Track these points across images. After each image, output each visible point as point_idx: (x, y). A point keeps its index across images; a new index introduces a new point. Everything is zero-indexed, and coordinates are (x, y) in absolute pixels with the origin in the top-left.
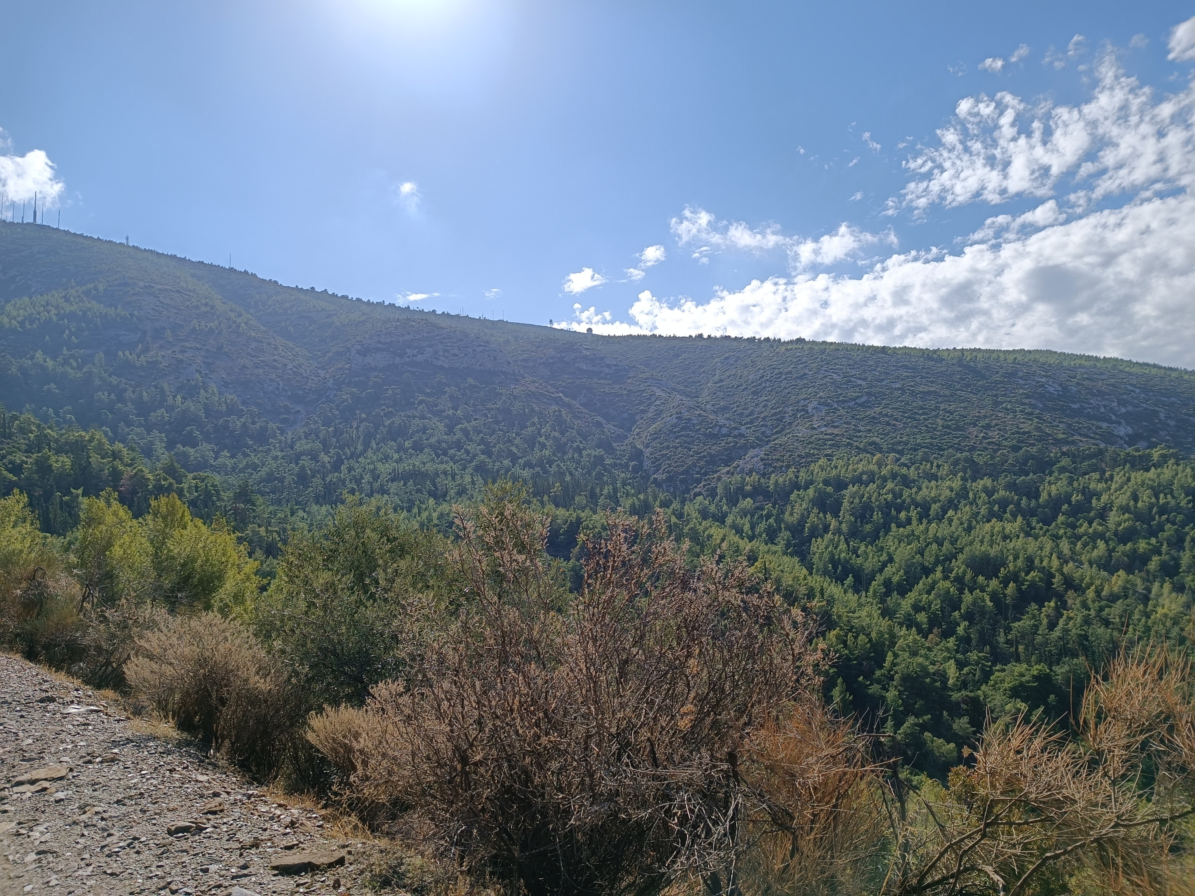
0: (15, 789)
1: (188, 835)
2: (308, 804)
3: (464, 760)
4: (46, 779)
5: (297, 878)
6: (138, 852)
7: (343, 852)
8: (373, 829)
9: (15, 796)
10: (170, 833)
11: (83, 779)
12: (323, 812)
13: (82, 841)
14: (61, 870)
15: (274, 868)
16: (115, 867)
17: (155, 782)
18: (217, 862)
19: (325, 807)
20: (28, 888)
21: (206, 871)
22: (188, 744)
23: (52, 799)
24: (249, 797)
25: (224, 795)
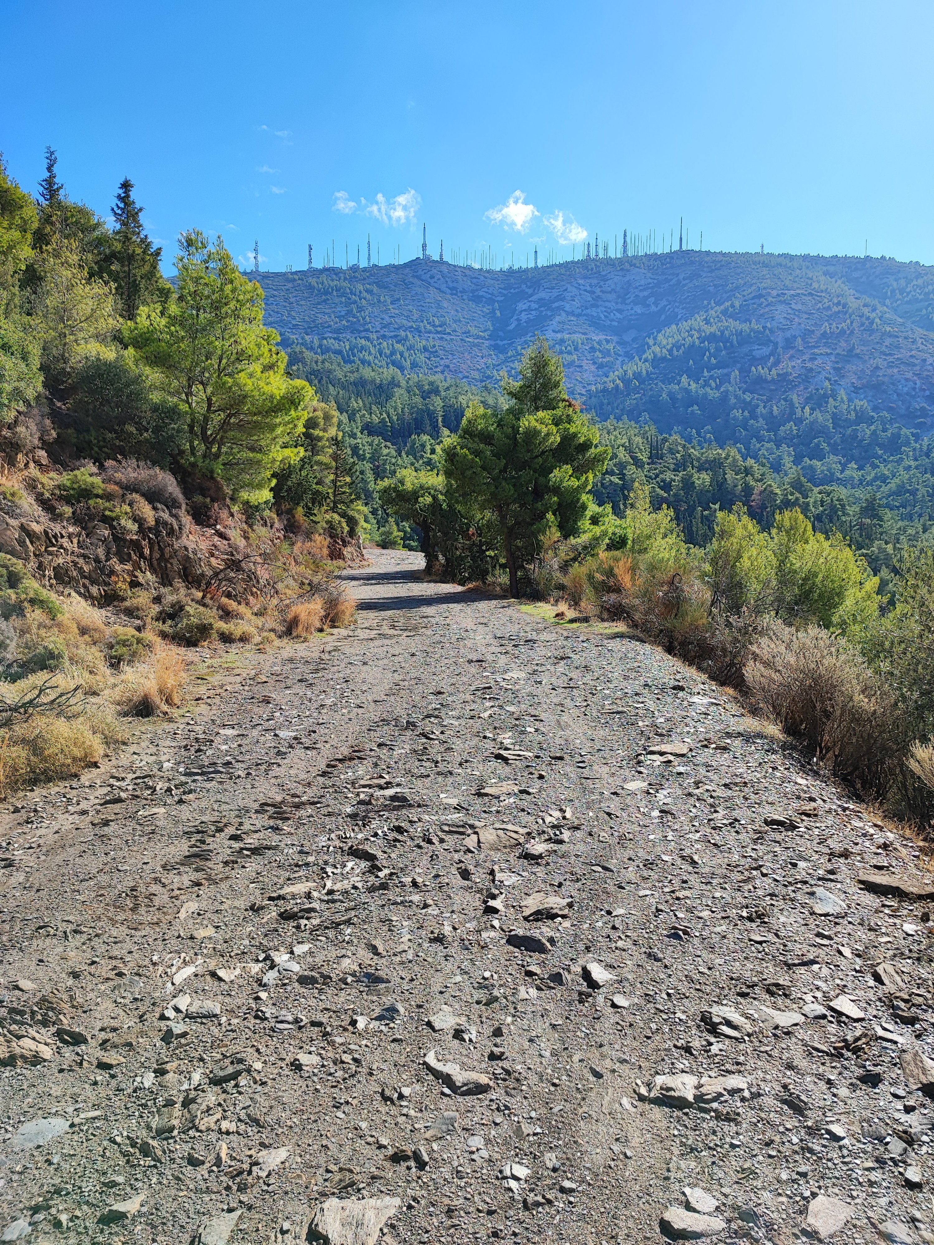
0: (649, 756)
1: (782, 829)
2: (908, 833)
4: (671, 754)
5: (883, 899)
6: (737, 832)
10: (766, 822)
11: (700, 759)
12: (921, 844)
13: (694, 810)
14: (677, 830)
15: (860, 882)
16: (718, 839)
17: (759, 776)
18: (805, 860)
19: (925, 840)
20: (652, 837)
21: (795, 865)
22: (794, 748)
23: (675, 771)
24: (844, 809)
25: (820, 802)
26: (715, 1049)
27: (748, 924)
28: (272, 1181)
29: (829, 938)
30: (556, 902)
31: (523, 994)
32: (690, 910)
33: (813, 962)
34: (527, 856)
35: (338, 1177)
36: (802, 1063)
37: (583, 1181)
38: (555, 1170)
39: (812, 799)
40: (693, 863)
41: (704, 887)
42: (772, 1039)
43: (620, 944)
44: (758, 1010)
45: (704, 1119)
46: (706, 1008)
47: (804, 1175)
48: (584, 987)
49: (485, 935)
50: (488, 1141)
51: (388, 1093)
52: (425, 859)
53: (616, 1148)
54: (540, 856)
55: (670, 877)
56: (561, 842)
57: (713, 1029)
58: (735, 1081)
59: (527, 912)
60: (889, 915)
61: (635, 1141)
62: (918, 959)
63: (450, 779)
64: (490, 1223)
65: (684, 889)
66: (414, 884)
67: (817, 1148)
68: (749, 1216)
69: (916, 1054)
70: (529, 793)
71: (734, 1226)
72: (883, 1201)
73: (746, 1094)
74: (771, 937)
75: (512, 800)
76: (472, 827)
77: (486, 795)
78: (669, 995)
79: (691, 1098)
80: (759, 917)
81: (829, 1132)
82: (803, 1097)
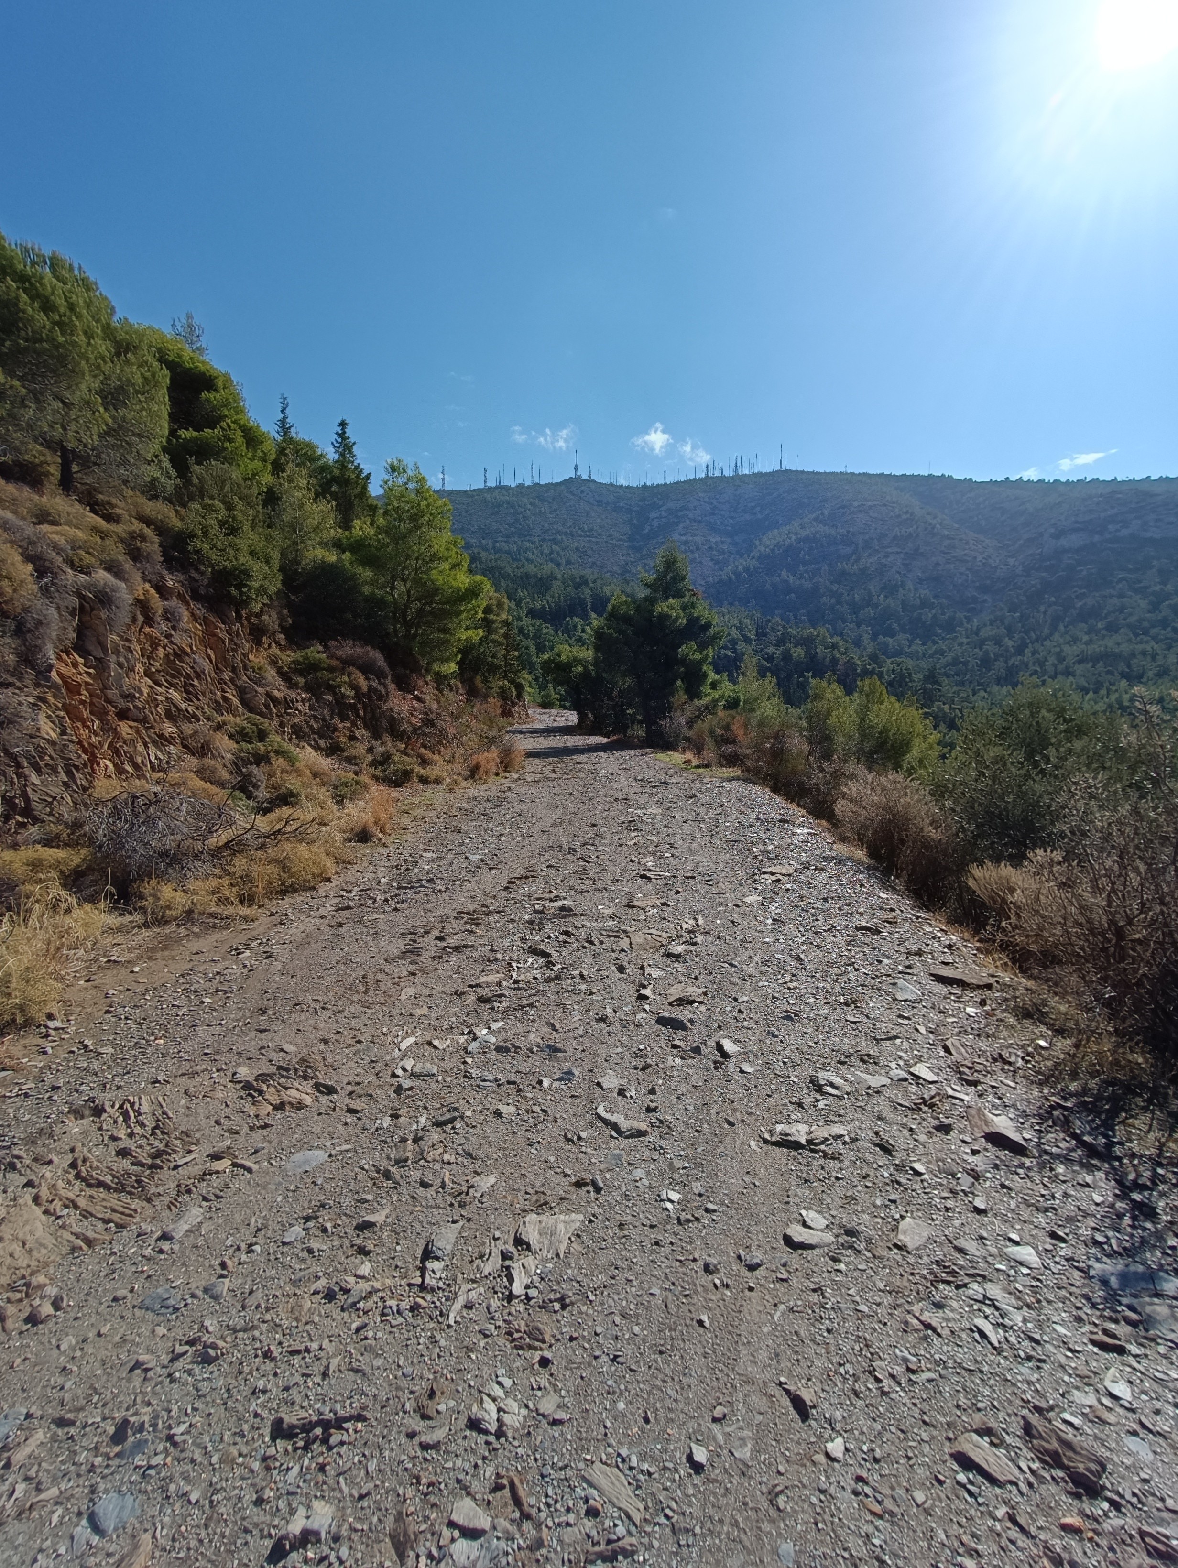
0: (762, 876)
1: (869, 934)
2: (967, 935)
4: (780, 874)
5: (950, 988)
6: (834, 936)
7: (992, 980)
8: (1023, 971)
9: (762, 881)
10: (857, 928)
11: (803, 878)
12: (978, 944)
13: (799, 919)
14: (786, 934)
15: (932, 975)
16: (818, 941)
17: (849, 891)
18: (888, 958)
19: (980, 941)
20: (766, 940)
21: (880, 962)
22: (876, 869)
23: (783, 887)
24: (918, 917)
25: (898, 912)
26: (821, 1104)
27: (845, 1008)
28: (485, 1200)
29: (908, 1018)
30: (693, 991)
31: (670, 1061)
32: (799, 997)
33: (896, 1037)
34: (669, 955)
35: (535, 1198)
36: (888, 1114)
37: (722, 1204)
38: (700, 1195)
39: (892, 910)
40: (800, 960)
41: (809, 979)
42: (866, 1097)
43: (745, 1024)
44: (854, 1075)
45: (814, 1158)
46: (814, 1073)
47: (894, 1202)
48: (718, 1057)
49: (638, 1016)
50: (648, 1173)
51: (569, 1136)
52: (590, 956)
53: (747, 1179)
54: (680, 955)
55: (782, 972)
56: (696, 944)
57: (819, 1089)
58: (837, 1129)
59: (671, 999)
60: (955, 1001)
61: (762, 1173)
62: (979, 1035)
63: (605, 894)
64: (653, 1235)
65: (794, 981)
66: (582, 976)
67: (903, 1181)
68: (850, 1233)
69: (979, 1110)
70: (668, 905)
71: (841, 1240)
72: (957, 1223)
73: (847, 1139)
74: (863, 1018)
75: (655, 911)
76: (625, 932)
77: (635, 906)
78: (784, 1063)
79: (804, 1142)
80: (853, 1002)
81: (912, 1169)
82: (891, 1142)
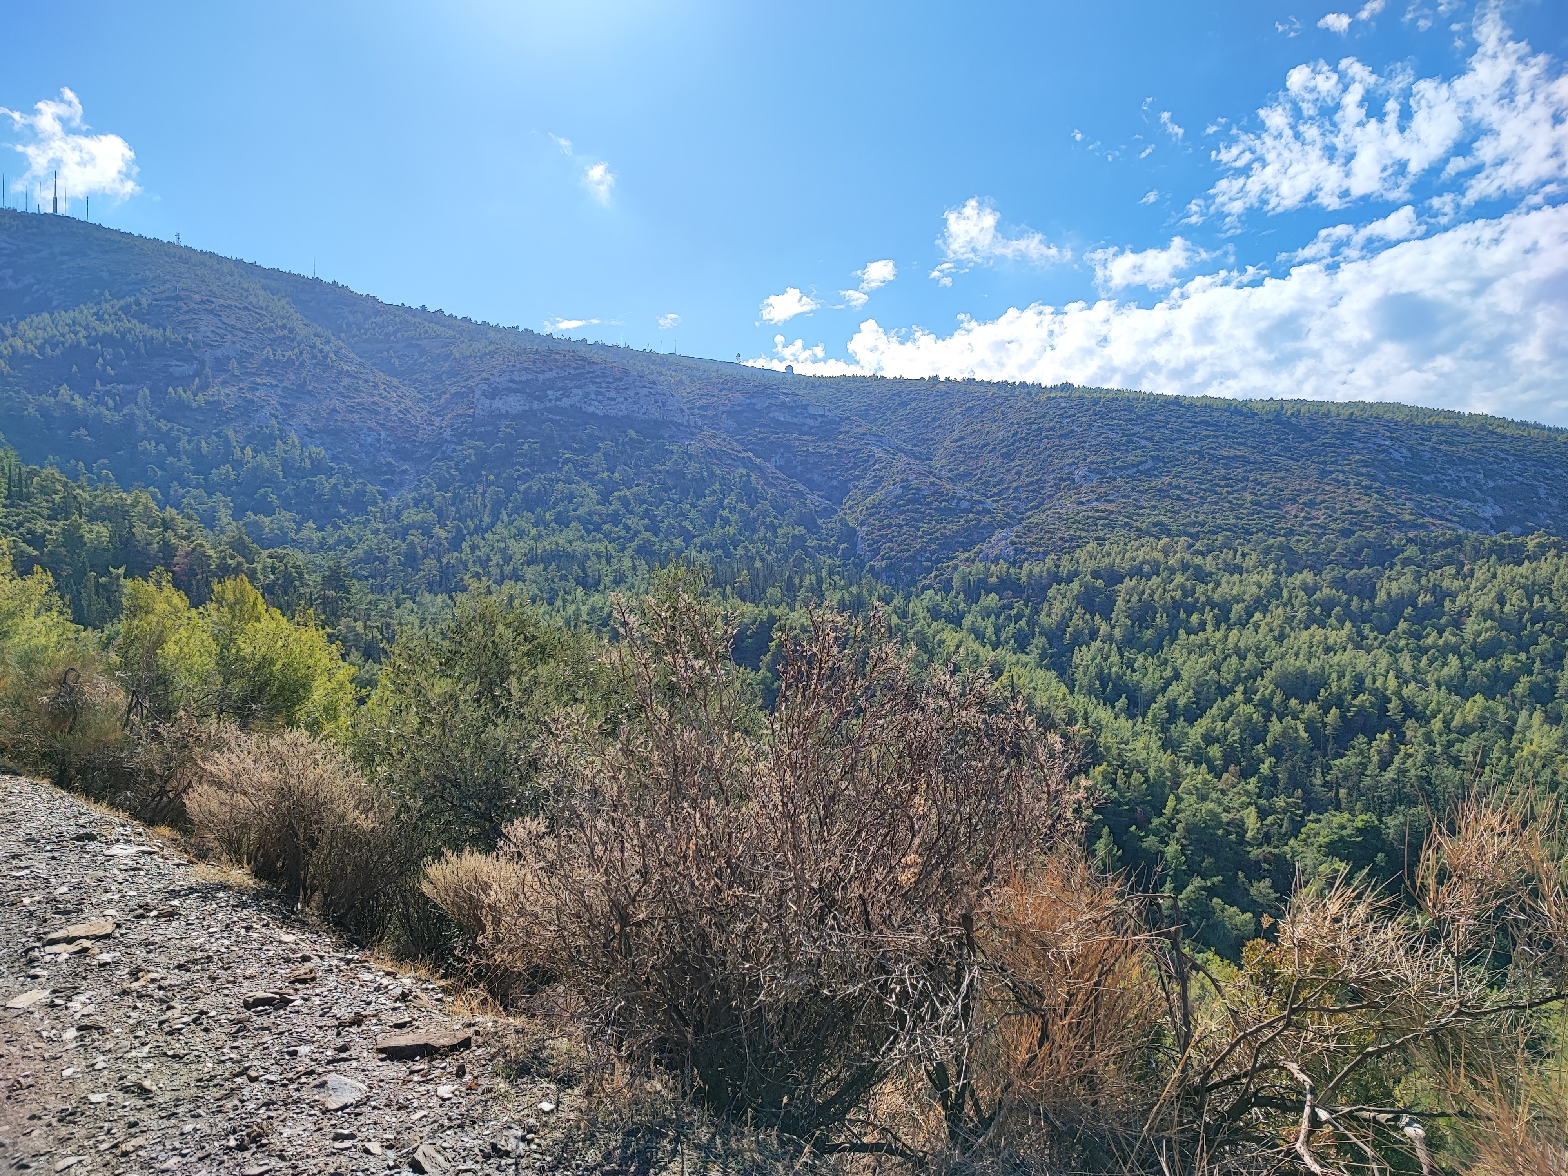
0: (48, 949)
1: (271, 1009)
2: (423, 973)
3: (624, 919)
4: (87, 937)
5: (410, 1063)
6: (206, 1030)
7: (469, 1033)
8: (508, 1006)
9: (48, 958)
11: (135, 937)
12: (443, 982)
13: (135, 1014)
14: (110, 1050)
15: (381, 1051)
16: (178, 1047)
17: (227, 942)
18: (308, 1042)
19: (444, 976)
20: (67, 1072)
21: (294, 1054)
22: (269, 896)
23: (95, 962)
24: (348, 962)
25: (316, 960)
27: (239, 1155)
29: (352, 1136)
39: (306, 959)
40: (143, 1092)
41: (165, 1123)
55: (107, 1125)
60: (419, 1083)
62: (461, 1126)
65: (134, 1136)
74: (274, 1163)
80: (254, 1140)
